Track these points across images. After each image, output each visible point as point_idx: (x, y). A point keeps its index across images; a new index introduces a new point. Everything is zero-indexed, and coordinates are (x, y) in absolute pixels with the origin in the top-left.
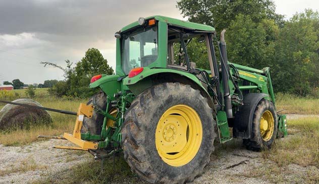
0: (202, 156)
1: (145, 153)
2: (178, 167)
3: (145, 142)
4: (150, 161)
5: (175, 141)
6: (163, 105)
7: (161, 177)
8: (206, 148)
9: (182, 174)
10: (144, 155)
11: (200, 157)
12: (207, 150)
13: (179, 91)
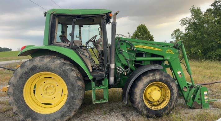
0: (65, 111)
1: (13, 101)
2: (42, 115)
3: (13, 94)
4: (17, 106)
5: (54, 96)
6: (28, 71)
7: (26, 118)
8: (69, 105)
9: (42, 120)
10: (13, 102)
11: (62, 111)
12: (70, 107)
13: (43, 63)
